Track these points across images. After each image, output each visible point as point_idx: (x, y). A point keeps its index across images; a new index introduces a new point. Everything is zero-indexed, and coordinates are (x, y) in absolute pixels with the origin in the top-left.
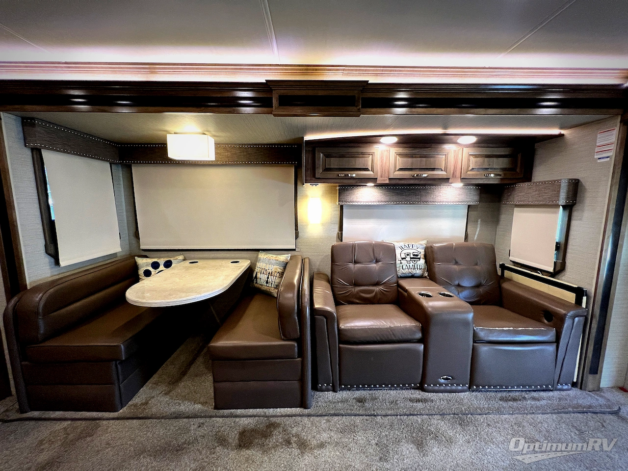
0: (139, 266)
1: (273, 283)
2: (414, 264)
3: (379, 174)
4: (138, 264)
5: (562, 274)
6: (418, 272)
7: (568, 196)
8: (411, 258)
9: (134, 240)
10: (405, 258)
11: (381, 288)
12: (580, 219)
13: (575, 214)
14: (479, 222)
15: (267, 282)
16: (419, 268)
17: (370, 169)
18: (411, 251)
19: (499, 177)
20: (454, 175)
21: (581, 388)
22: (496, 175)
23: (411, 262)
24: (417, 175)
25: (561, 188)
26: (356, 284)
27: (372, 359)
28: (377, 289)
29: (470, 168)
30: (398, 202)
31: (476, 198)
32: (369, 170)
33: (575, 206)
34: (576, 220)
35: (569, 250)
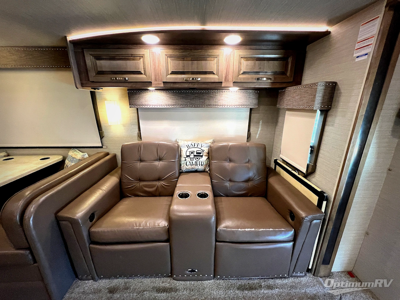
2: (196, 161)
3: (153, 78)
5: (312, 176)
6: (200, 168)
7: (323, 100)
8: (195, 156)
11: (162, 183)
12: (333, 125)
13: (329, 119)
14: (261, 123)
16: (201, 164)
17: (143, 72)
18: (195, 150)
19: (269, 81)
20: (226, 79)
21: (314, 275)
22: (268, 79)
23: (194, 159)
24: (193, 79)
25: (317, 92)
26: (140, 180)
27: (121, 257)
28: (159, 184)
29: (242, 72)
31: (255, 101)
32: (141, 74)
33: (329, 112)
34: (329, 126)
35: (320, 155)
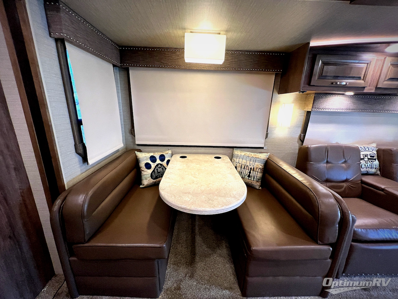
0: (140, 160)
1: (255, 177)
4: (138, 158)
9: (129, 137)
10: (363, 159)
15: (249, 176)
30: (363, 110)
